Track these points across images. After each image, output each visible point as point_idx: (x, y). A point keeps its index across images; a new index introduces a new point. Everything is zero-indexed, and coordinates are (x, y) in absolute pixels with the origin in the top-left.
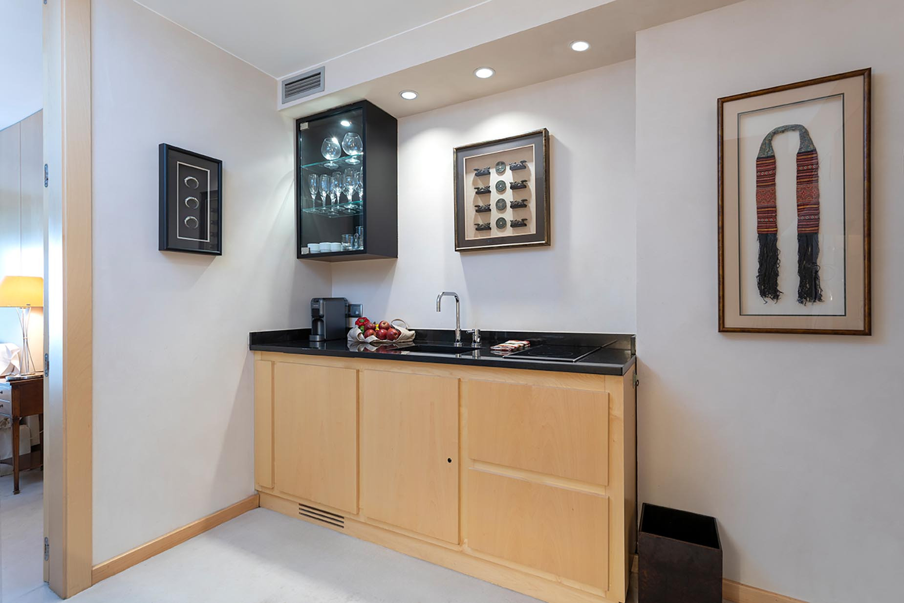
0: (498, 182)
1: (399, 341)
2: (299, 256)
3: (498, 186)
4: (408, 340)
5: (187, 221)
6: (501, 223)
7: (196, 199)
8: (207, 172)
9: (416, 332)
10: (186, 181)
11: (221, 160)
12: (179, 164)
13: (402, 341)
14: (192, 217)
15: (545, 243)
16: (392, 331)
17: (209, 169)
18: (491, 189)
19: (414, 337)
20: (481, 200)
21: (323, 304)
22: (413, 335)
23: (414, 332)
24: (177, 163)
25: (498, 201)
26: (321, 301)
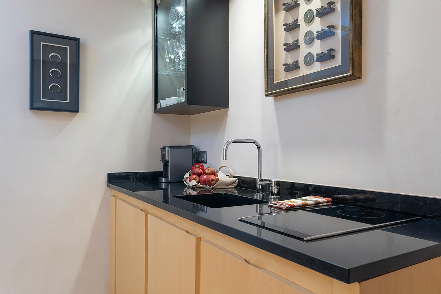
0: (306, 12)
1: (218, 187)
2: (156, 111)
3: (306, 16)
4: (228, 187)
5: (51, 87)
6: (309, 59)
7: (58, 70)
8: (67, 48)
9: (238, 179)
10: (50, 57)
11: (79, 38)
12: (43, 44)
13: (220, 187)
14: (55, 84)
15: (350, 75)
16: (211, 178)
17: (68, 46)
18: (299, 23)
19: (236, 184)
20: (291, 36)
21: (168, 151)
22: (234, 182)
23: (236, 178)
24: (41, 43)
25: (306, 35)
26: (167, 149)
